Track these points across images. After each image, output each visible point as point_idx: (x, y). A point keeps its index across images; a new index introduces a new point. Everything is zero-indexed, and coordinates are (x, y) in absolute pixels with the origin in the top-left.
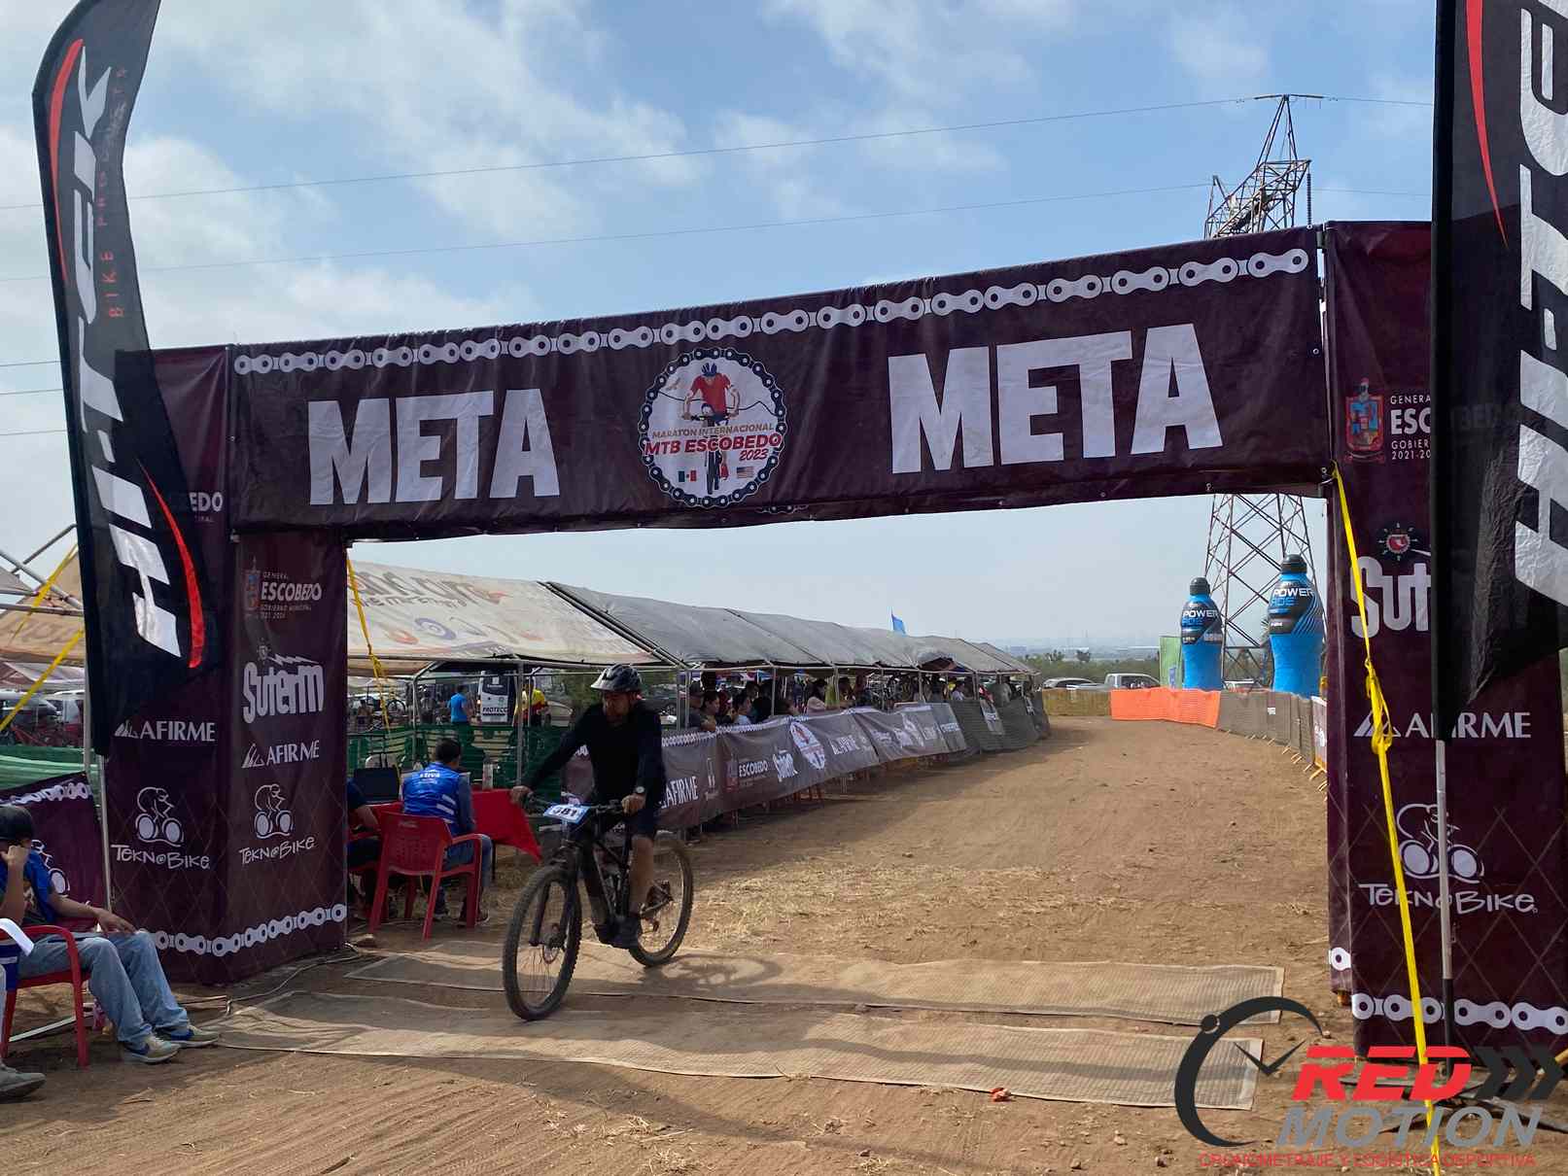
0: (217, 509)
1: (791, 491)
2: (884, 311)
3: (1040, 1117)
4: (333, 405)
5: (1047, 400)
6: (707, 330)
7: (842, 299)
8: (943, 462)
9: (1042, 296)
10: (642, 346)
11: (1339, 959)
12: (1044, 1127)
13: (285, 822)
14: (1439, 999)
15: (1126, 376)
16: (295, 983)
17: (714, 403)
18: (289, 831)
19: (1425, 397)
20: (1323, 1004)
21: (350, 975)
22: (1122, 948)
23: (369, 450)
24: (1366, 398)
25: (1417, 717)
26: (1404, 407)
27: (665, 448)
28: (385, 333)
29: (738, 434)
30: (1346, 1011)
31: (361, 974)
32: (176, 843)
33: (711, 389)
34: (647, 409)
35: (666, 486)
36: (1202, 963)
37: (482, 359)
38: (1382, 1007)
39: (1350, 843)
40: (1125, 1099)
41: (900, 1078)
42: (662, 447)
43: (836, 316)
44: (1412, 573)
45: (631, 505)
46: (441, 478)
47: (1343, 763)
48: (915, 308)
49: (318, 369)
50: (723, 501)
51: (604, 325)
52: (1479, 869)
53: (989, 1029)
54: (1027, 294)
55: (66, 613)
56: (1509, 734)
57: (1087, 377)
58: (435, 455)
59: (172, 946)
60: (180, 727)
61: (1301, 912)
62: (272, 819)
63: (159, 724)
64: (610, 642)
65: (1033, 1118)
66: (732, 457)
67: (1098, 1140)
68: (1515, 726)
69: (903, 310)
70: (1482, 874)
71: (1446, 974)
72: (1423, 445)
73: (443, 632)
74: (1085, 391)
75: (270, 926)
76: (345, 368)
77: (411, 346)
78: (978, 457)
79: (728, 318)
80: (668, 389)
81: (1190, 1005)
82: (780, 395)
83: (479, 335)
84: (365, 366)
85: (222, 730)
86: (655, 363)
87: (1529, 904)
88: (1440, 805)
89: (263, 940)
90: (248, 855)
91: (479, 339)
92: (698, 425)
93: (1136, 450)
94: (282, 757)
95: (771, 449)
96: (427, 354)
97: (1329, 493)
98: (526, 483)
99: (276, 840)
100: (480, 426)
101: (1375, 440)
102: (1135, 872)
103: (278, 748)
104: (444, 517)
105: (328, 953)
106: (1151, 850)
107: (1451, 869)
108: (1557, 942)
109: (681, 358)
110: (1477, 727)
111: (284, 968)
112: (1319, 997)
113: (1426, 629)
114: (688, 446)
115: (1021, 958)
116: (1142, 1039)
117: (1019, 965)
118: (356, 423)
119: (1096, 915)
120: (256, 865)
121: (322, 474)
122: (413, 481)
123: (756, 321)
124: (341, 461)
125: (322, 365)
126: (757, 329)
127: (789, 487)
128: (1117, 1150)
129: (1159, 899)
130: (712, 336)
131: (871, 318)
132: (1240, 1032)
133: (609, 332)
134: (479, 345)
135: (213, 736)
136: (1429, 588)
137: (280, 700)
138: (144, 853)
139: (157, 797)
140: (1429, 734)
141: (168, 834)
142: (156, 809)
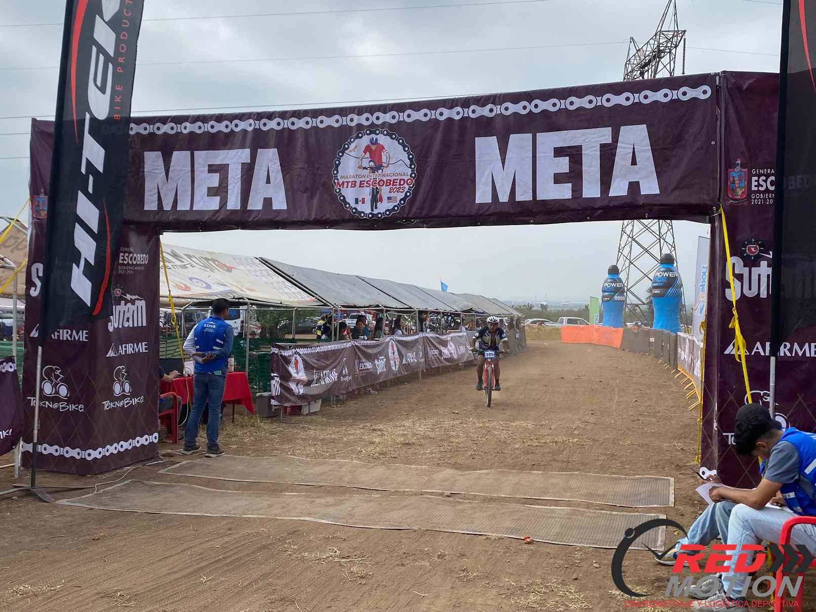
1: (419, 211)
2: (474, 112)
3: (552, 552)
4: (160, 153)
5: (563, 165)
6: (373, 119)
7: (450, 103)
8: (504, 198)
9: (563, 106)
10: (336, 126)
11: (703, 473)
12: (554, 558)
13: (127, 387)
15: (608, 154)
16: (129, 476)
17: (376, 161)
18: (129, 392)
19: (771, 170)
21: (161, 471)
22: (585, 464)
23: (178, 180)
24: (739, 170)
25: (758, 343)
26: (759, 176)
27: (348, 185)
28: (188, 114)
29: (389, 178)
31: (167, 471)
32: (66, 397)
33: (374, 151)
34: (337, 162)
35: (348, 206)
36: (629, 474)
37: (245, 132)
39: (719, 411)
40: (596, 544)
41: (474, 531)
42: (346, 184)
43: (447, 113)
44: (759, 266)
45: (328, 216)
46: (219, 197)
47: (715, 370)
48: (491, 110)
49: (150, 134)
50: (380, 216)
51: (315, 113)
54: (554, 105)
55: (3, 267)
56: (808, 355)
57: (587, 152)
58: (217, 185)
59: (62, 454)
60: (67, 332)
61: (679, 449)
62: (121, 385)
64: (294, 293)
65: (548, 553)
66: (385, 191)
67: (585, 566)
68: (810, 350)
69: (485, 111)
72: (768, 197)
73: (204, 285)
74: (585, 160)
75: (120, 445)
76: (165, 133)
77: (203, 122)
78: (524, 195)
79: (386, 113)
80: (350, 151)
81: (625, 496)
82: (413, 158)
83: (242, 117)
84: (177, 133)
85: (92, 336)
86: (343, 136)
88: (772, 392)
89: (116, 452)
91: (242, 119)
92: (366, 172)
93: (612, 193)
94: (126, 351)
95: (407, 187)
96: (212, 127)
97: (712, 221)
98: (268, 202)
99: (123, 397)
100: (242, 169)
101: (742, 193)
102: (586, 425)
103: (124, 345)
104: (222, 219)
105: (148, 460)
106: (592, 414)
109: (359, 133)
110: (790, 350)
112: (694, 493)
113: (766, 297)
114: (360, 184)
115: (530, 470)
116: (601, 513)
117: (530, 473)
118: (171, 164)
119: (568, 448)
120: (112, 410)
121: (152, 193)
122: (203, 198)
123: (401, 114)
124: (163, 186)
125: (152, 131)
126: (401, 119)
127: (417, 209)
128: (595, 570)
129: (601, 440)
130: (376, 122)
131: (466, 115)
132: (653, 511)
133: (317, 118)
134: (242, 123)
135: (86, 338)
136: (768, 276)
137: (125, 319)
138: (47, 403)
139: (54, 371)
140: (765, 353)
141: (60, 392)
142: (54, 380)
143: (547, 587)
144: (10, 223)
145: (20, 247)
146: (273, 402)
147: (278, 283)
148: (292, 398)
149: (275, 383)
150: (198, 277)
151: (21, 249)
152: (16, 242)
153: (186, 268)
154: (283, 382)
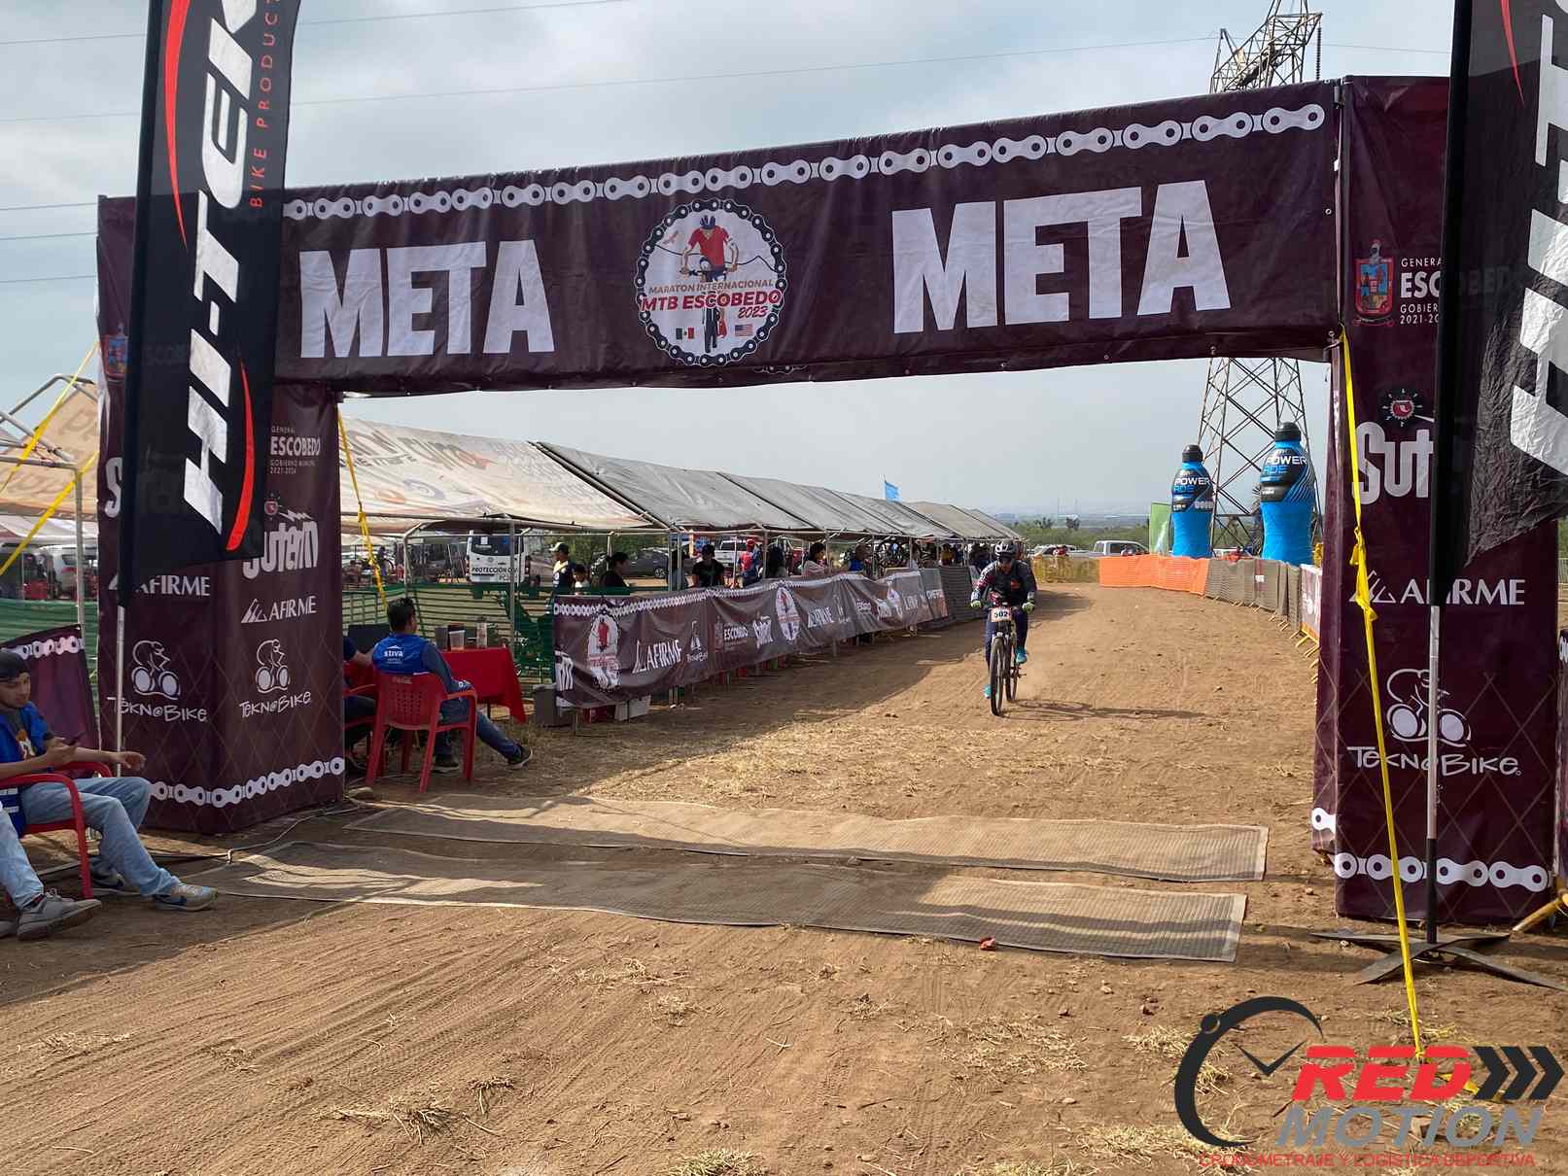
1: (790, 349)
2: (888, 163)
3: (1029, 966)
4: (326, 253)
5: (1054, 259)
6: (706, 181)
7: (846, 149)
8: (945, 322)
9: (1052, 150)
10: (639, 197)
11: (1318, 819)
12: (1035, 977)
13: (284, 677)
14: (1421, 858)
15: (1135, 235)
16: (293, 834)
17: (712, 257)
18: (288, 685)
19: (1436, 260)
20: (1306, 863)
21: (346, 827)
22: (1110, 805)
23: (360, 301)
24: (1377, 261)
25: (1413, 584)
26: (1415, 270)
27: (662, 305)
28: (375, 181)
29: (738, 290)
30: (1329, 870)
31: (361, 825)
32: (174, 695)
33: (710, 242)
34: (643, 263)
35: (663, 343)
36: (1187, 822)
37: (475, 209)
38: (1365, 866)
39: (1339, 706)
40: (1111, 950)
41: (891, 928)
42: (659, 303)
43: (840, 167)
44: (1415, 439)
45: (628, 362)
46: (432, 333)
47: (1336, 628)
48: (921, 160)
49: (308, 218)
50: (721, 360)
51: (599, 174)
52: (1466, 734)
53: (979, 883)
54: (1036, 147)
55: (54, 465)
56: (1504, 602)
57: (1099, 234)
59: (171, 796)
60: (174, 581)
61: (1285, 775)
62: (273, 673)
63: (152, 578)
64: (599, 505)
65: (1022, 967)
66: (730, 314)
67: (1086, 988)
68: (1509, 593)
69: (908, 162)
70: (1469, 738)
71: (1429, 837)
72: (1432, 309)
73: (432, 493)
74: (1093, 248)
75: (270, 777)
76: (335, 217)
77: (402, 195)
78: (981, 317)
79: (727, 169)
80: (665, 242)
81: (1176, 862)
82: (780, 250)
83: (470, 184)
84: (356, 215)
85: (215, 587)
86: (653, 214)
87: (1512, 767)
88: (1432, 670)
89: (262, 792)
90: (247, 709)
91: (472, 187)
92: (695, 280)
93: (1143, 310)
95: (770, 306)
96: (418, 203)
97: (1333, 357)
98: (520, 338)
99: (277, 694)
100: (473, 279)
101: (1383, 304)
102: (1121, 734)
103: (281, 603)
104: (438, 372)
105: (327, 804)
106: (1137, 714)
107: (1440, 735)
108: (1538, 802)
109: (679, 210)
110: (1472, 594)
111: (283, 819)
112: (1301, 856)
113: (1426, 496)
114: (685, 302)
115: (1009, 815)
116: (1128, 893)
117: (1007, 822)
118: (348, 273)
119: (1083, 775)
120: (256, 717)
121: (314, 326)
122: (405, 334)
123: (757, 171)
124: (334, 314)
125: (310, 213)
126: (757, 180)
127: (788, 346)
128: (1103, 998)
129: (1145, 760)
130: (712, 187)
131: (874, 170)
132: (1224, 888)
133: (604, 182)
134: (471, 194)
135: (207, 590)
136: (1431, 455)
138: (142, 706)
139: (152, 650)
140: (1424, 600)
141: (165, 688)
142: (151, 663)
143: (1011, 1030)
144: (75, 386)
146: (561, 702)
147: (569, 486)
148: (595, 694)
149: (565, 665)
150: (422, 480)
153: (400, 462)
154: (579, 666)
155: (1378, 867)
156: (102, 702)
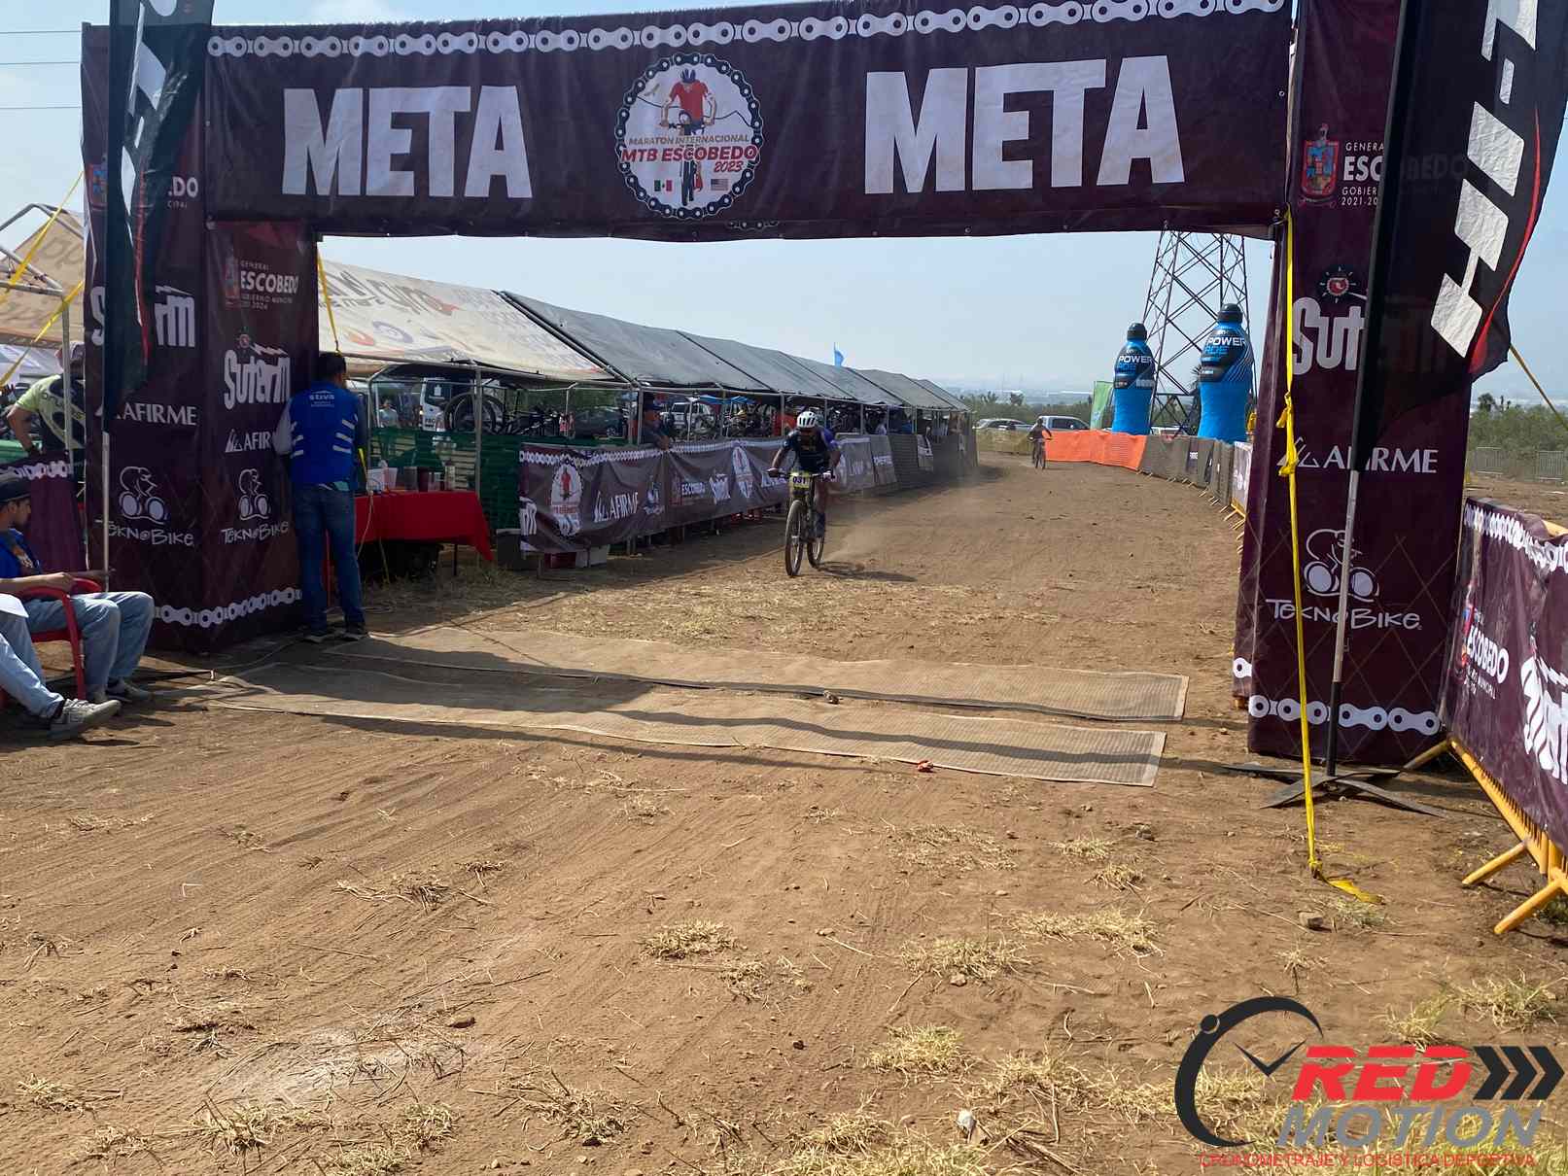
0: (193, 195)
2: (866, 25)
3: (967, 785)
4: (312, 91)
5: (1019, 126)
6: (688, 35)
7: (824, 10)
8: (915, 185)
9: (1023, 20)
10: (620, 47)
11: (1240, 668)
13: (262, 504)
14: (1326, 704)
15: (1098, 105)
16: (277, 656)
17: (692, 113)
18: (267, 514)
19: (1379, 146)
20: (1223, 707)
21: (329, 651)
22: (1042, 655)
23: (342, 140)
24: (1324, 143)
25: (1336, 447)
26: (1357, 154)
27: (642, 157)
28: (362, 22)
29: (713, 145)
30: (1244, 713)
31: (339, 650)
32: (162, 520)
33: (690, 95)
34: (624, 114)
35: (642, 194)
36: (1114, 670)
37: (460, 55)
38: (1276, 708)
39: (1262, 562)
40: (1041, 774)
41: (844, 751)
42: (638, 154)
43: (820, 27)
44: (1347, 315)
45: (608, 212)
46: (413, 173)
47: (1264, 491)
48: (897, 24)
49: (294, 55)
50: (697, 213)
51: (584, 24)
52: (1374, 590)
53: (922, 716)
54: (1009, 17)
55: (41, 292)
56: (1417, 469)
57: (1061, 104)
58: (408, 150)
60: (158, 409)
61: (1207, 632)
62: (251, 502)
63: (138, 405)
64: (562, 356)
65: (960, 785)
66: (707, 168)
68: (1423, 462)
69: (885, 25)
70: (1377, 594)
71: (1336, 678)
72: (1371, 191)
73: (400, 337)
74: (1057, 118)
75: (250, 602)
76: (321, 55)
77: (388, 37)
78: (950, 181)
79: (709, 25)
80: (647, 95)
81: (1101, 703)
82: (757, 108)
83: (457, 28)
84: (342, 56)
85: (201, 416)
86: (638, 65)
87: (1415, 622)
88: (1348, 531)
89: (243, 614)
90: (229, 534)
91: (457, 31)
92: (674, 133)
93: (1103, 179)
94: (257, 444)
95: (746, 162)
96: (403, 44)
97: (1278, 236)
98: (499, 183)
99: (256, 523)
100: (456, 123)
101: (1327, 185)
102: (1057, 593)
103: (253, 434)
104: (420, 214)
106: (1072, 576)
107: (1351, 590)
108: (1436, 656)
109: (661, 63)
110: (1389, 462)
111: (262, 641)
112: (1219, 701)
113: (1354, 368)
114: (665, 154)
115: (951, 660)
116: (1058, 728)
117: (949, 666)
118: (332, 113)
119: (1020, 628)
120: (239, 544)
121: (296, 163)
122: (383, 174)
123: (738, 28)
124: (317, 151)
125: (297, 51)
126: (738, 37)
127: (764, 202)
130: (693, 41)
131: (853, 31)
132: (1146, 726)
133: (588, 32)
134: (457, 39)
135: (193, 420)
136: (1361, 331)
137: (259, 389)
138: (129, 529)
139: (139, 476)
140: (1346, 465)
141: (152, 512)
142: (139, 490)
144: (51, 215)
145: (73, 258)
146: (525, 546)
147: (534, 336)
148: (556, 539)
149: (528, 513)
150: (390, 322)
151: (74, 263)
152: (64, 249)
153: (369, 305)
154: (544, 511)
155: (1287, 710)
156: (91, 524)
